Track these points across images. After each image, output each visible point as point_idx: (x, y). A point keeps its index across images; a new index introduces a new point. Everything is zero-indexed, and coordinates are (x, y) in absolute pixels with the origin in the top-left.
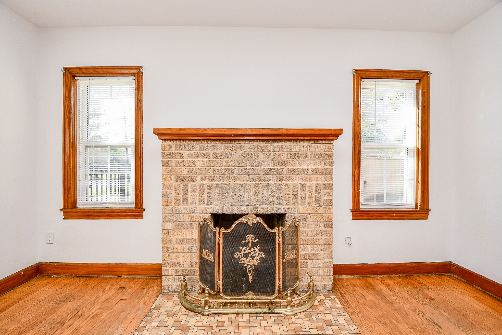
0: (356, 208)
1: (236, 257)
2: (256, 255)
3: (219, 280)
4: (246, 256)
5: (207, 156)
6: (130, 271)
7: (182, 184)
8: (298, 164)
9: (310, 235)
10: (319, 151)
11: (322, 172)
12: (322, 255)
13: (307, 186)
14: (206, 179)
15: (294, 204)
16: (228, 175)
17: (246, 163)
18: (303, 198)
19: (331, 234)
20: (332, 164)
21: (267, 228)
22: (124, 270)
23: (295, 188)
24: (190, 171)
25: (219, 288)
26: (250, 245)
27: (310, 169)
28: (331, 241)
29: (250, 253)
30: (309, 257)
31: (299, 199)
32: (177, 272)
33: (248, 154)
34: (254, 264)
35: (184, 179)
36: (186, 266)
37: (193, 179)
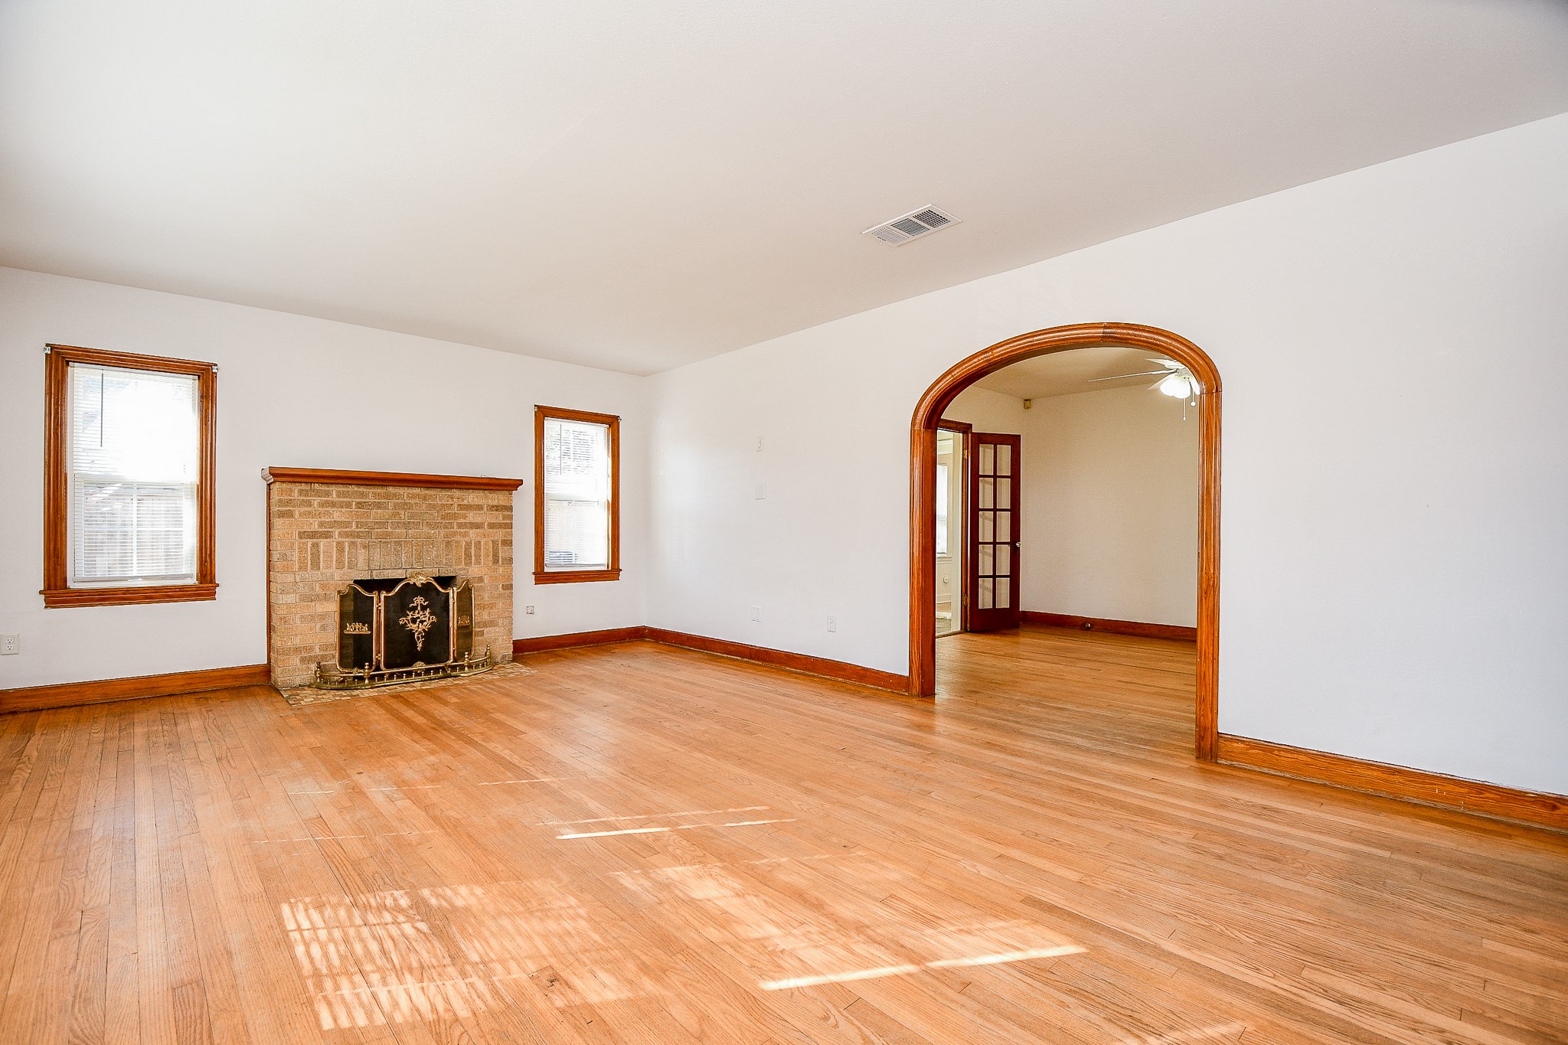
0: (539, 570)
1: (401, 623)
2: (427, 619)
3: (379, 652)
4: (414, 621)
5: (348, 505)
6: (191, 684)
7: (310, 542)
8: (472, 517)
9: (487, 599)
10: (495, 503)
11: (500, 526)
12: (500, 621)
13: (482, 543)
14: (347, 535)
15: (466, 564)
16: (378, 530)
17: (404, 515)
18: (478, 557)
19: (510, 596)
20: (511, 517)
21: (440, 589)
22: (180, 683)
23: (468, 545)
24: (321, 524)
25: (378, 662)
26: (419, 608)
27: (486, 523)
28: (511, 604)
29: (419, 618)
30: (485, 625)
31: (473, 558)
32: (303, 660)
33: (406, 504)
34: (424, 630)
35: (313, 535)
36: (317, 650)
37: (327, 535)
